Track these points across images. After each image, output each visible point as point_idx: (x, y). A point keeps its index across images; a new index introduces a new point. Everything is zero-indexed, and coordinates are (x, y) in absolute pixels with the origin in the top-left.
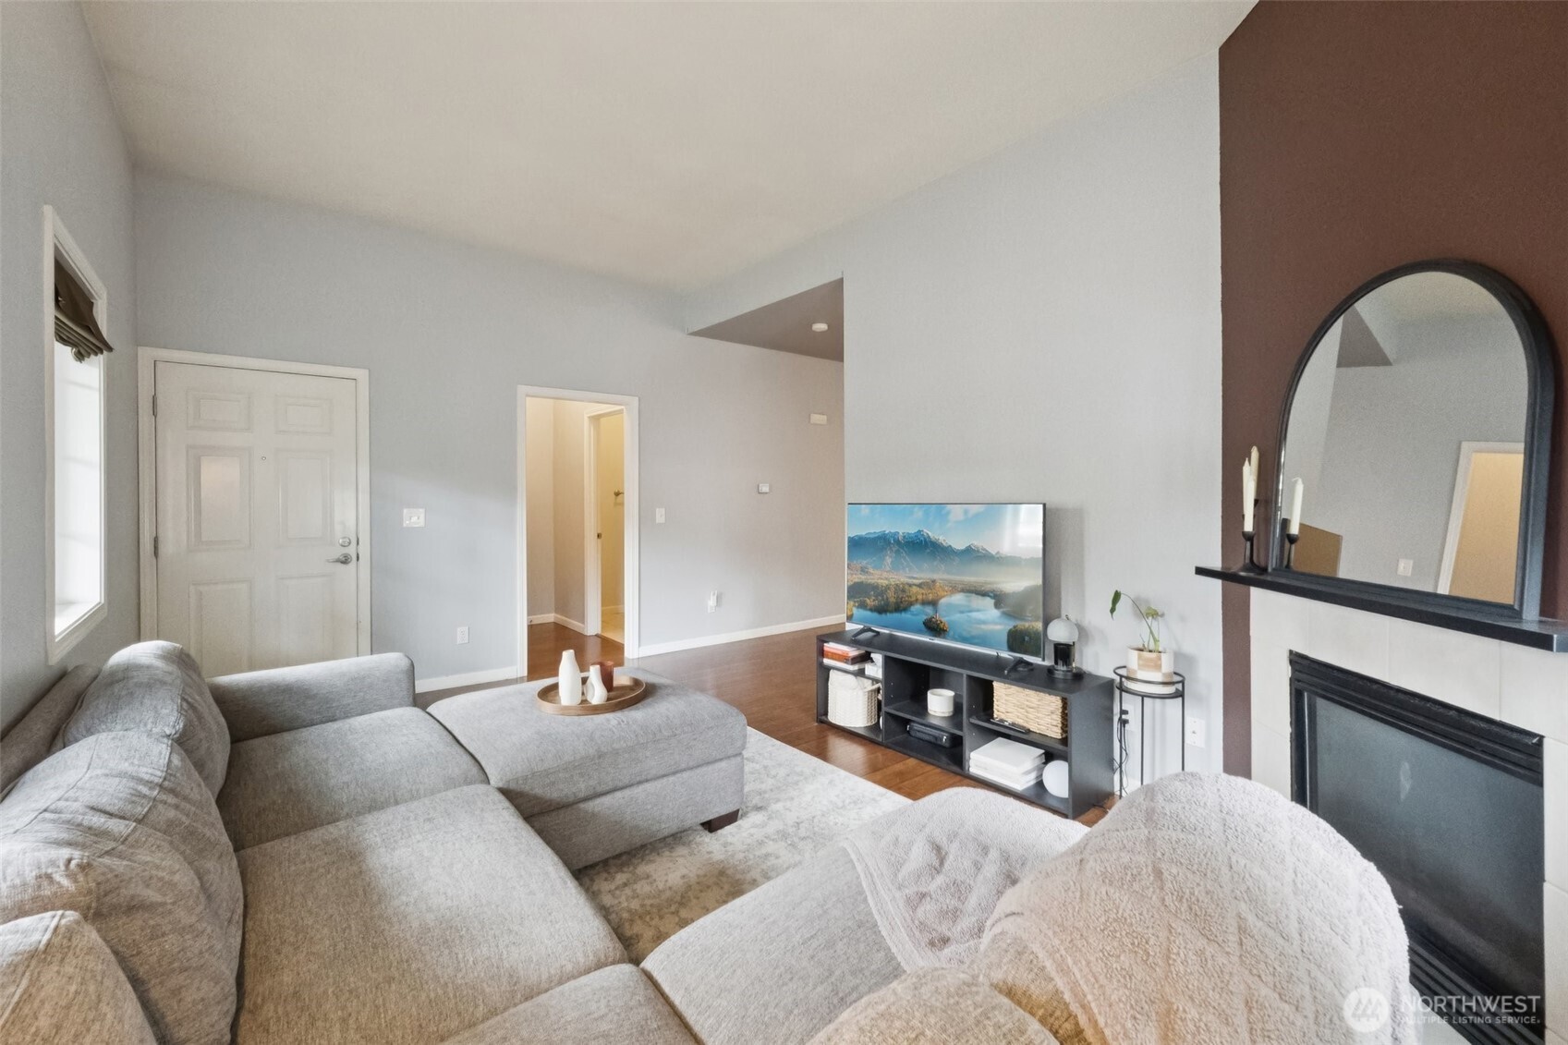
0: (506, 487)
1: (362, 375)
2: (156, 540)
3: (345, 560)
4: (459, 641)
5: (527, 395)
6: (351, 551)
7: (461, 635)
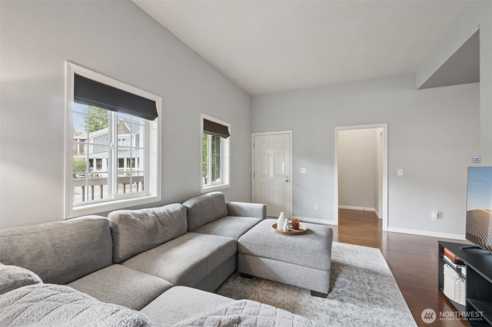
0: (331, 162)
1: (291, 132)
2: (254, 174)
3: (287, 181)
4: (316, 209)
5: (338, 130)
6: (288, 179)
7: (316, 207)
